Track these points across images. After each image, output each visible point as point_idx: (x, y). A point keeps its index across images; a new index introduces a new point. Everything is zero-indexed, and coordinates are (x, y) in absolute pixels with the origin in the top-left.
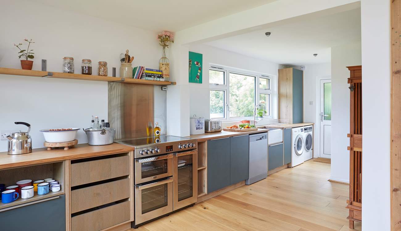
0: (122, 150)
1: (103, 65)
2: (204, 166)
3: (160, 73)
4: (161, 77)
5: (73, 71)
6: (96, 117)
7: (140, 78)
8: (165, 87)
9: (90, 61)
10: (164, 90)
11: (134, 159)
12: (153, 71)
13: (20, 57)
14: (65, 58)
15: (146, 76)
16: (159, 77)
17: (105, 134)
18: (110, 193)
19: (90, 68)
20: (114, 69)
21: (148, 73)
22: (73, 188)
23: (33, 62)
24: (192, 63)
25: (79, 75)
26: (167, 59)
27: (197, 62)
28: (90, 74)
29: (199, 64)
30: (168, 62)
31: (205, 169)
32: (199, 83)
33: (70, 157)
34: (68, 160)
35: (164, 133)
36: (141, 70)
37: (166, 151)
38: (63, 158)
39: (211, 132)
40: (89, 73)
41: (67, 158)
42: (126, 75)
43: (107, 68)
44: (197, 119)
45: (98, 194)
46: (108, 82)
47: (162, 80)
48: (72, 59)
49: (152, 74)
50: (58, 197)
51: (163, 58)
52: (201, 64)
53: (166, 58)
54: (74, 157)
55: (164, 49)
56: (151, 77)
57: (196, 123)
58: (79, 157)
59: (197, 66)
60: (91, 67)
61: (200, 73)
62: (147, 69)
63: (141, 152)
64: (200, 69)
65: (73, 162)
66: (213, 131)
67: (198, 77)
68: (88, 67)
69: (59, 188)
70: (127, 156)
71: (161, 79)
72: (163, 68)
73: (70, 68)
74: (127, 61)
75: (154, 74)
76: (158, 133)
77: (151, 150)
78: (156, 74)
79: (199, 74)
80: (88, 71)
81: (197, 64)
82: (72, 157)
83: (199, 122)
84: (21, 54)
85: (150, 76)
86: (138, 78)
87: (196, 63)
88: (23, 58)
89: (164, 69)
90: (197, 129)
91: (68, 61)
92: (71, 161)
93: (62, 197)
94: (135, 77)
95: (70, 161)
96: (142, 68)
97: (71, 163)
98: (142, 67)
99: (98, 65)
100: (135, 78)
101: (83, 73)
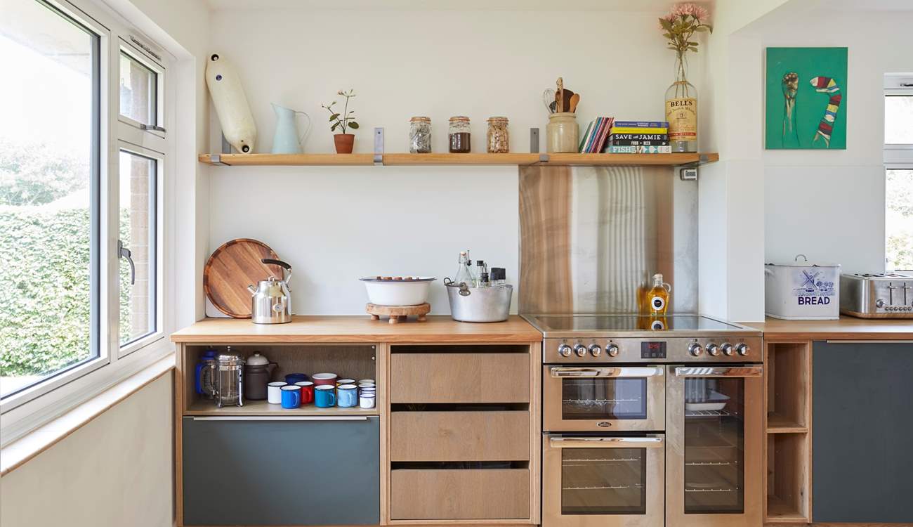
0: (508, 338)
1: (500, 125)
2: (801, 426)
3: (663, 131)
4: (664, 141)
5: (430, 147)
6: (462, 253)
7: (599, 148)
8: (689, 171)
9: (465, 120)
10: (688, 179)
11: (543, 364)
12: (637, 126)
13: (333, 128)
14: (413, 119)
15: (615, 144)
16: (655, 143)
17: (467, 295)
18: (479, 439)
19: (465, 137)
20: (535, 133)
21: (620, 135)
22: (396, 407)
23: (354, 136)
24: (798, 84)
25: (441, 156)
26: (688, 86)
27: (820, 78)
28: (468, 151)
29: (832, 83)
30: (692, 96)
31: (804, 434)
32: (829, 149)
33: (388, 337)
34: (384, 342)
35: (690, 306)
36: (604, 127)
37: (642, 357)
38: (374, 339)
39: (870, 316)
40: (465, 149)
41: (383, 338)
42: (559, 146)
43: (507, 133)
44: (803, 269)
45: (449, 433)
46: (520, 165)
47: (664, 152)
48: (428, 120)
49: (634, 135)
50: (365, 418)
51: (677, 84)
52: (843, 82)
53: (685, 81)
54: (395, 339)
55: (680, 58)
56: (630, 145)
57: (795, 281)
58: (404, 340)
59: (823, 90)
60: (469, 134)
61: (835, 116)
62: (619, 124)
63: (560, 349)
64: (838, 100)
65: (396, 349)
66: (878, 316)
67: (825, 127)
68: (463, 135)
69: (372, 401)
70: (524, 354)
71: (663, 149)
72: (673, 113)
73: (421, 140)
74: (562, 108)
75: (639, 135)
76: (658, 304)
77: (590, 347)
78: (647, 135)
79: (830, 118)
80: (461, 144)
81: (824, 83)
82: (393, 339)
83: (810, 280)
84: (334, 122)
85: (626, 142)
86: (595, 151)
87: (815, 82)
88: (339, 131)
89: (675, 118)
90: (801, 301)
91: (417, 125)
92: (392, 346)
93: (371, 421)
94: (584, 149)
95: (390, 348)
96: (606, 123)
97: (392, 352)
98: (607, 119)
99: (488, 126)
100: (587, 151)
101: (452, 151)
